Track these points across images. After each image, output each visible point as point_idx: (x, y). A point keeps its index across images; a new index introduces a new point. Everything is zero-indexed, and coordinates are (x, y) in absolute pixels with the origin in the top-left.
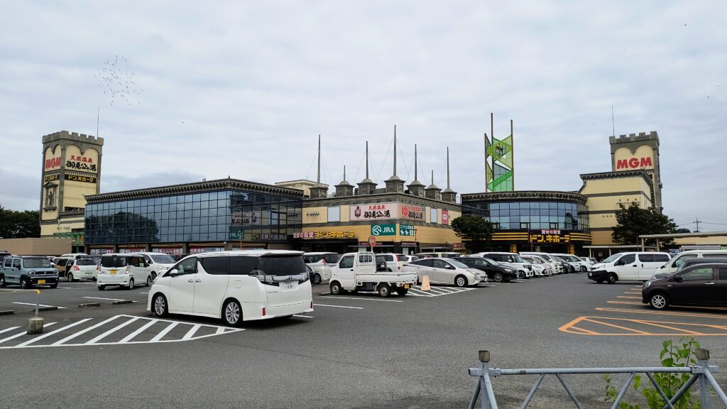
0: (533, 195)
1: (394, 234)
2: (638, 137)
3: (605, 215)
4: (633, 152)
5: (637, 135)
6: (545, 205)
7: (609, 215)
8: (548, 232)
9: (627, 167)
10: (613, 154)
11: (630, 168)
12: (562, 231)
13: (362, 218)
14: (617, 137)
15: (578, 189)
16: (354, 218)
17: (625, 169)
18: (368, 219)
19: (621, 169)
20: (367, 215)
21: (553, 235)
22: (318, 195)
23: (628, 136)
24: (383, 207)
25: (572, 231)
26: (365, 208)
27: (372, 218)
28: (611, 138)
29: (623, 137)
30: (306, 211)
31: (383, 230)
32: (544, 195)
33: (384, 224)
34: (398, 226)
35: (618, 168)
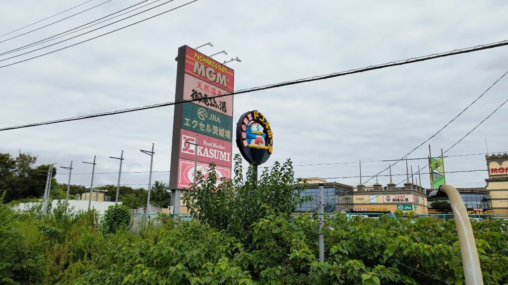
0: (463, 190)
1: (412, 209)
2: (502, 156)
3: (501, 201)
4: (500, 164)
5: (502, 154)
6: (474, 196)
7: (503, 201)
8: (477, 210)
9: (497, 172)
10: (488, 165)
11: (499, 173)
12: (484, 209)
13: (391, 201)
14: (490, 155)
15: (484, 187)
16: (386, 201)
17: (496, 174)
18: (395, 202)
19: (494, 174)
20: (394, 200)
21: (480, 211)
22: (361, 189)
23: (496, 155)
24: (404, 197)
25: (488, 209)
26: (392, 197)
27: (397, 202)
28: (487, 156)
29: (493, 155)
30: (355, 197)
31: (404, 207)
32: (473, 191)
33: (405, 205)
34: (413, 206)
35: (492, 173)
